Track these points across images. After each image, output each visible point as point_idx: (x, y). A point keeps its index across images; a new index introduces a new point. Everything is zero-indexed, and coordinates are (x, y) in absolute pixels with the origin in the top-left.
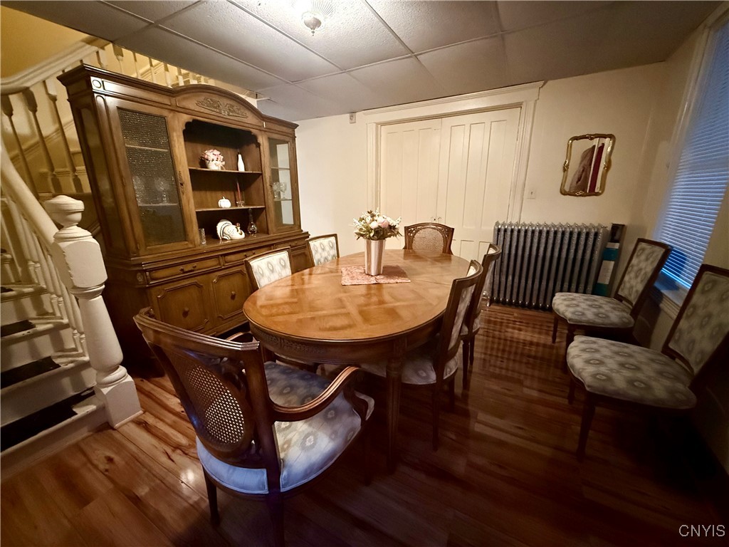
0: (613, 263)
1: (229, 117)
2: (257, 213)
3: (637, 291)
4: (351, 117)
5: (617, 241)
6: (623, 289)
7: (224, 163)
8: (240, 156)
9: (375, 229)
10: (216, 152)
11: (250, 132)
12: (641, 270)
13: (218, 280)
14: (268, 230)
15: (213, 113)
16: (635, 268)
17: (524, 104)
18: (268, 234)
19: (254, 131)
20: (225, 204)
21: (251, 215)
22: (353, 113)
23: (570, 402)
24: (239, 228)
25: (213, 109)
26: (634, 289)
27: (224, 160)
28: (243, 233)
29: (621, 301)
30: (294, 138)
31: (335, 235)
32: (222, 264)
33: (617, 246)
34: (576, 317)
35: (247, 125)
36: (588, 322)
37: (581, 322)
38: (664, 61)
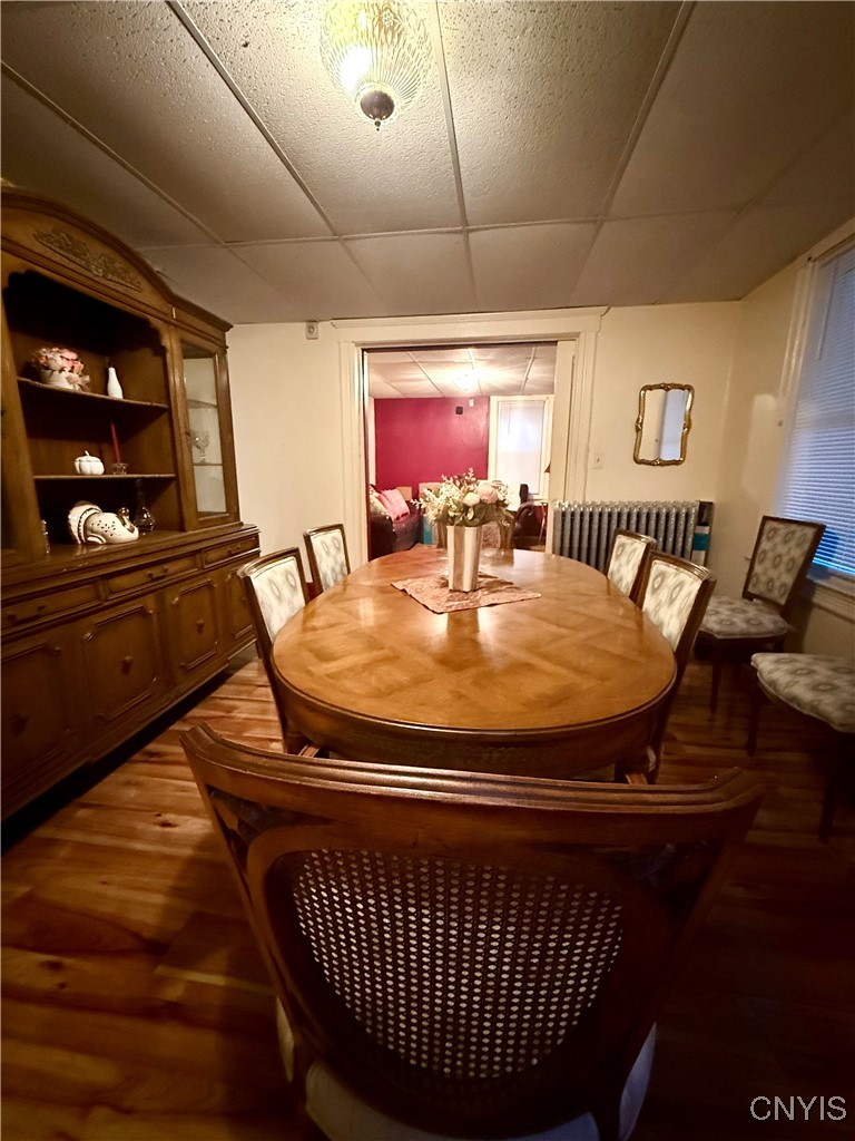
0: (703, 553)
1: (104, 281)
2: (154, 489)
3: (784, 585)
4: (310, 330)
5: (705, 524)
6: (755, 585)
7: (87, 378)
8: (112, 371)
9: (474, 507)
10: (72, 355)
11: (146, 323)
12: (780, 556)
13: (95, 635)
14: (182, 520)
15: (73, 266)
16: (770, 555)
17: (582, 335)
18: (183, 529)
19: (156, 323)
20: (91, 466)
21: (140, 493)
22: (312, 323)
23: (751, 753)
24: (126, 518)
25: (74, 258)
26: (777, 584)
27: (84, 373)
28: (136, 530)
29: (751, 600)
30: (224, 348)
31: (340, 527)
32: (103, 596)
33: (706, 530)
34: (725, 629)
35: (143, 307)
36: (741, 633)
37: (734, 634)
38: (739, 299)
